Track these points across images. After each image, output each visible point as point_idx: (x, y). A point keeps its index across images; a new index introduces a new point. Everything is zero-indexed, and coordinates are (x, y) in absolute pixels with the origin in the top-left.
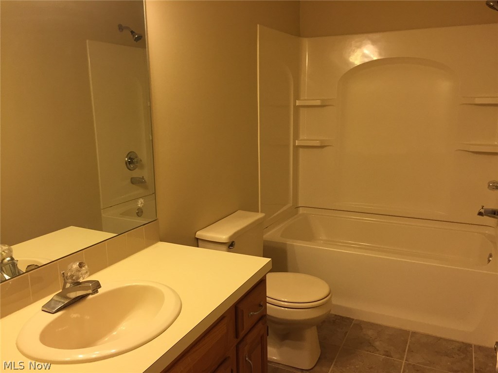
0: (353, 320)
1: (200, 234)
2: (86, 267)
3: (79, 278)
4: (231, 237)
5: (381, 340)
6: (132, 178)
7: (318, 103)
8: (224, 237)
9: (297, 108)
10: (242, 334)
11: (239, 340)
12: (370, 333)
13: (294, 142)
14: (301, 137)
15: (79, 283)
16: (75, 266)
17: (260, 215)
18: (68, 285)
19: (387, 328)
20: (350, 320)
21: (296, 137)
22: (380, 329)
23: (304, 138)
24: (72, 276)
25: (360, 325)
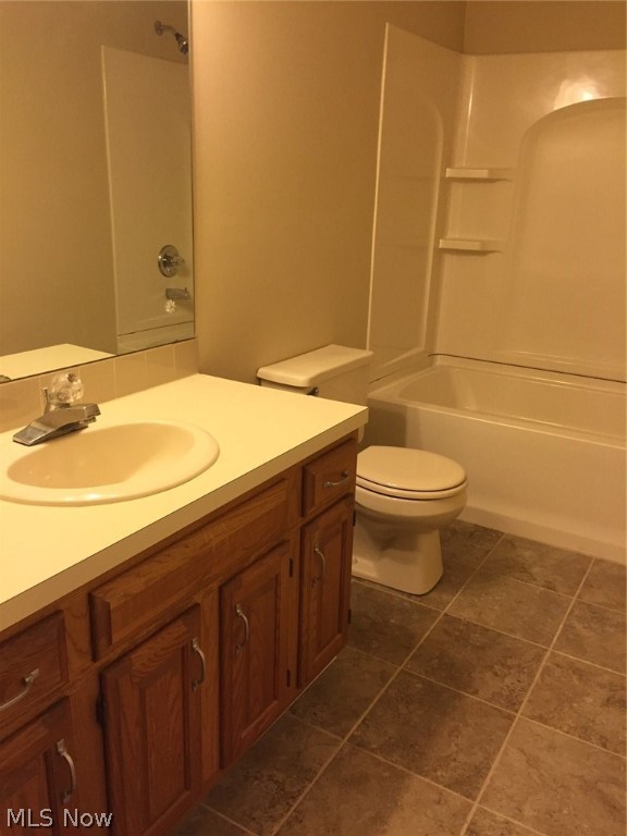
0: (503, 534)
1: (263, 372)
2: (79, 381)
3: (67, 398)
4: (312, 380)
5: (542, 566)
6: (168, 290)
7: (484, 174)
8: (301, 379)
9: (447, 183)
10: (311, 512)
11: (307, 520)
12: (527, 554)
13: (437, 242)
14: (450, 235)
15: (68, 405)
16: (64, 378)
17: (366, 353)
18: (53, 408)
19: (555, 549)
20: (498, 534)
21: (441, 233)
22: (542, 550)
23: (455, 237)
24: (59, 394)
25: (512, 542)
